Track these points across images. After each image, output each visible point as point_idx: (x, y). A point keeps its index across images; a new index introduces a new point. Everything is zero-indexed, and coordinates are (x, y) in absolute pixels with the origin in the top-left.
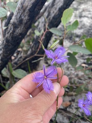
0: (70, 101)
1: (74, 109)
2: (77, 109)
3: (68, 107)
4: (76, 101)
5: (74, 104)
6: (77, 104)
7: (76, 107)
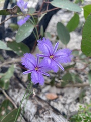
0: (58, 94)
1: (60, 104)
2: (64, 104)
3: (52, 100)
4: (65, 95)
5: (61, 99)
6: (65, 99)
7: (63, 102)
